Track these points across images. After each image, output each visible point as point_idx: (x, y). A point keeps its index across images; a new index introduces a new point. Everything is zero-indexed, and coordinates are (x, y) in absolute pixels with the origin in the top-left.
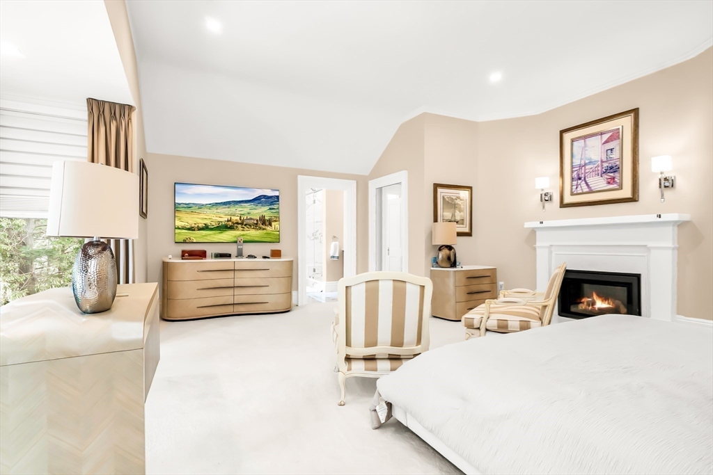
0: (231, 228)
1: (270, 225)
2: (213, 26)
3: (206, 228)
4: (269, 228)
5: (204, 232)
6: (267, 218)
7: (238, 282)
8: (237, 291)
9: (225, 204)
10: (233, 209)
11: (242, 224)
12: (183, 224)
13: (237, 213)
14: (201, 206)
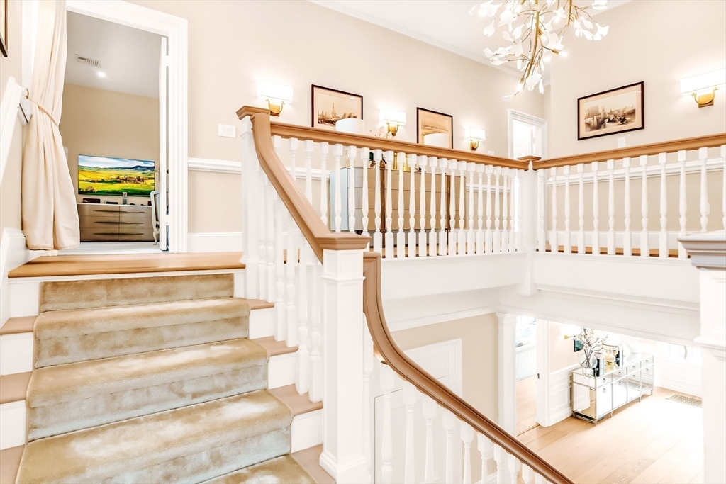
0: (119, 182)
1: (143, 181)
2: (101, 74)
3: (103, 181)
4: (142, 183)
5: (101, 184)
6: (141, 178)
7: (123, 220)
8: (121, 226)
9: (115, 168)
10: (120, 172)
11: (126, 180)
12: (87, 179)
13: (122, 174)
14: (99, 169)
